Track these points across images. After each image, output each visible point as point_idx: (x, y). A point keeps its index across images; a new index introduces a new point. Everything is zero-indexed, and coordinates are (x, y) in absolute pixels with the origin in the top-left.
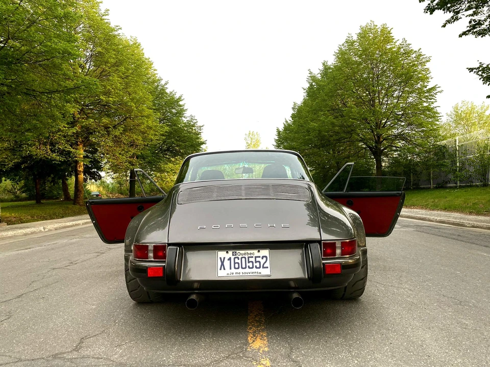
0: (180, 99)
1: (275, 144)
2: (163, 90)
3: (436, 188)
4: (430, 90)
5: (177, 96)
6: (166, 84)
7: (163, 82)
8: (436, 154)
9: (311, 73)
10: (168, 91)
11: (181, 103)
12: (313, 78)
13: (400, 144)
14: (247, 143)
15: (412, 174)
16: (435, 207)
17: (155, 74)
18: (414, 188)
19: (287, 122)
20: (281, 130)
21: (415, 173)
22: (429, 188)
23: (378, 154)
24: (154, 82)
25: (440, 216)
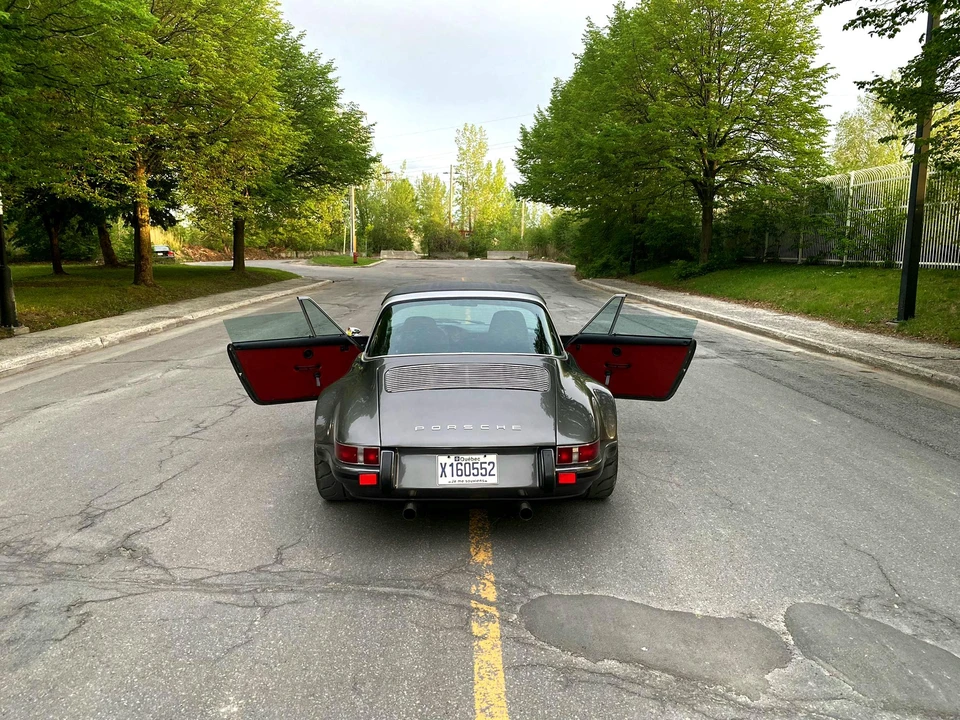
0: (328, 68)
1: (516, 158)
2: (296, 49)
3: (807, 264)
4: (816, 72)
5: (323, 62)
6: (301, 37)
7: (294, 34)
8: (812, 200)
9: (591, 25)
10: (304, 51)
11: (331, 76)
12: (594, 37)
13: (750, 177)
14: (460, 149)
15: (767, 234)
16: (792, 308)
17: (277, 13)
18: (769, 262)
19: (540, 112)
20: (529, 130)
21: (774, 232)
22: (794, 263)
23: (706, 192)
24: (276, 30)
25: (794, 327)
